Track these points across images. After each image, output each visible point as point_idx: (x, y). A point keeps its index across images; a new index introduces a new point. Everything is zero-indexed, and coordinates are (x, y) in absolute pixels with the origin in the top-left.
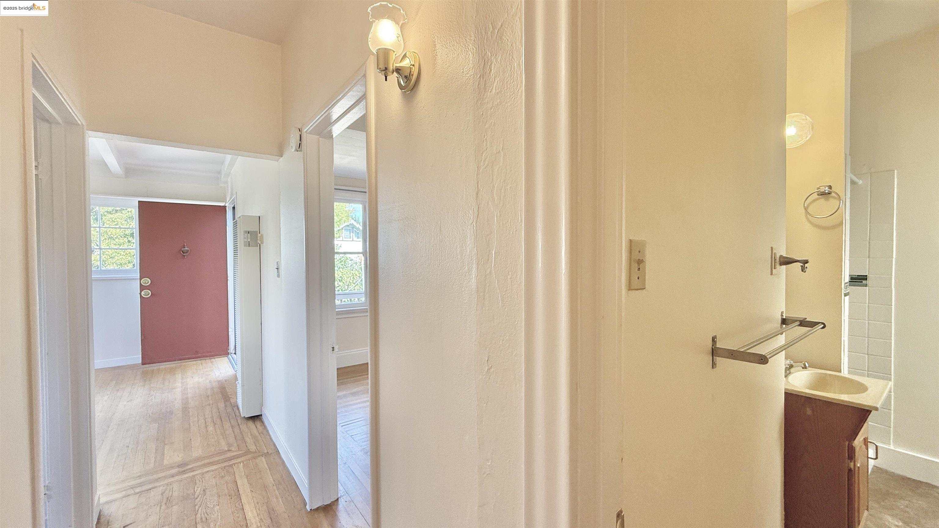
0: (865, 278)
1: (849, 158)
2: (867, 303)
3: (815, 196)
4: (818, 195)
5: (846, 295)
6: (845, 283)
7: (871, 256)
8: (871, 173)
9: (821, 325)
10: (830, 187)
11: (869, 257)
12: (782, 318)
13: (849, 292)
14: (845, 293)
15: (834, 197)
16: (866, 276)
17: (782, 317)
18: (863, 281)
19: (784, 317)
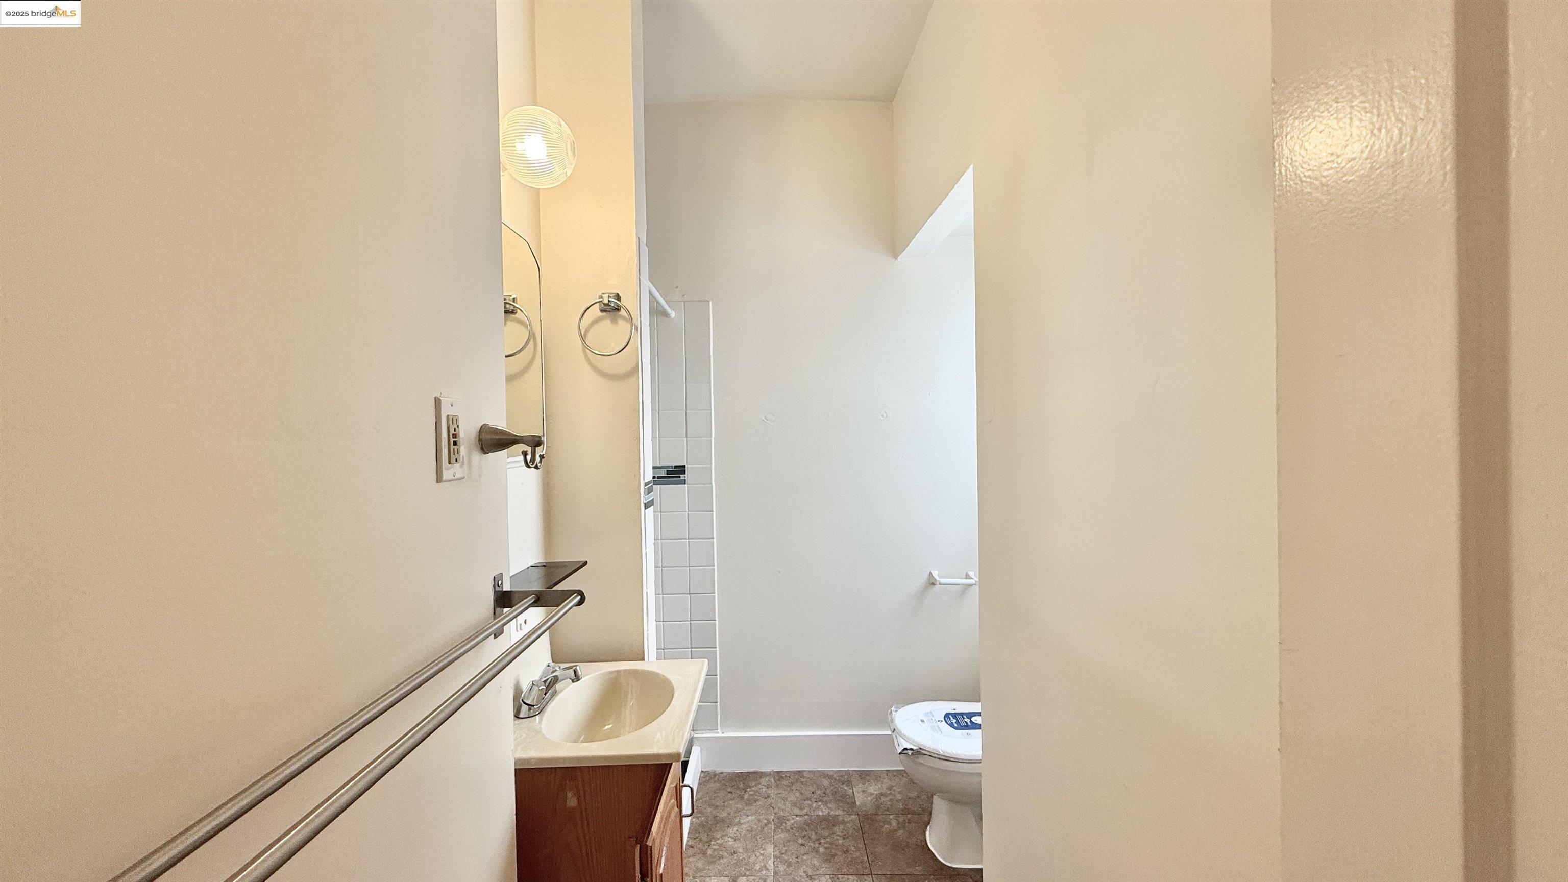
0: (681, 470)
1: (645, 250)
2: (687, 511)
3: (595, 311)
4: (602, 311)
5: (647, 506)
6: (646, 484)
7: (688, 436)
8: (684, 302)
9: (575, 597)
10: (618, 297)
11: (686, 437)
12: (495, 592)
13: (653, 499)
14: (646, 502)
15: (624, 318)
16: (684, 467)
17: (497, 589)
18: (681, 475)
19: (507, 587)
